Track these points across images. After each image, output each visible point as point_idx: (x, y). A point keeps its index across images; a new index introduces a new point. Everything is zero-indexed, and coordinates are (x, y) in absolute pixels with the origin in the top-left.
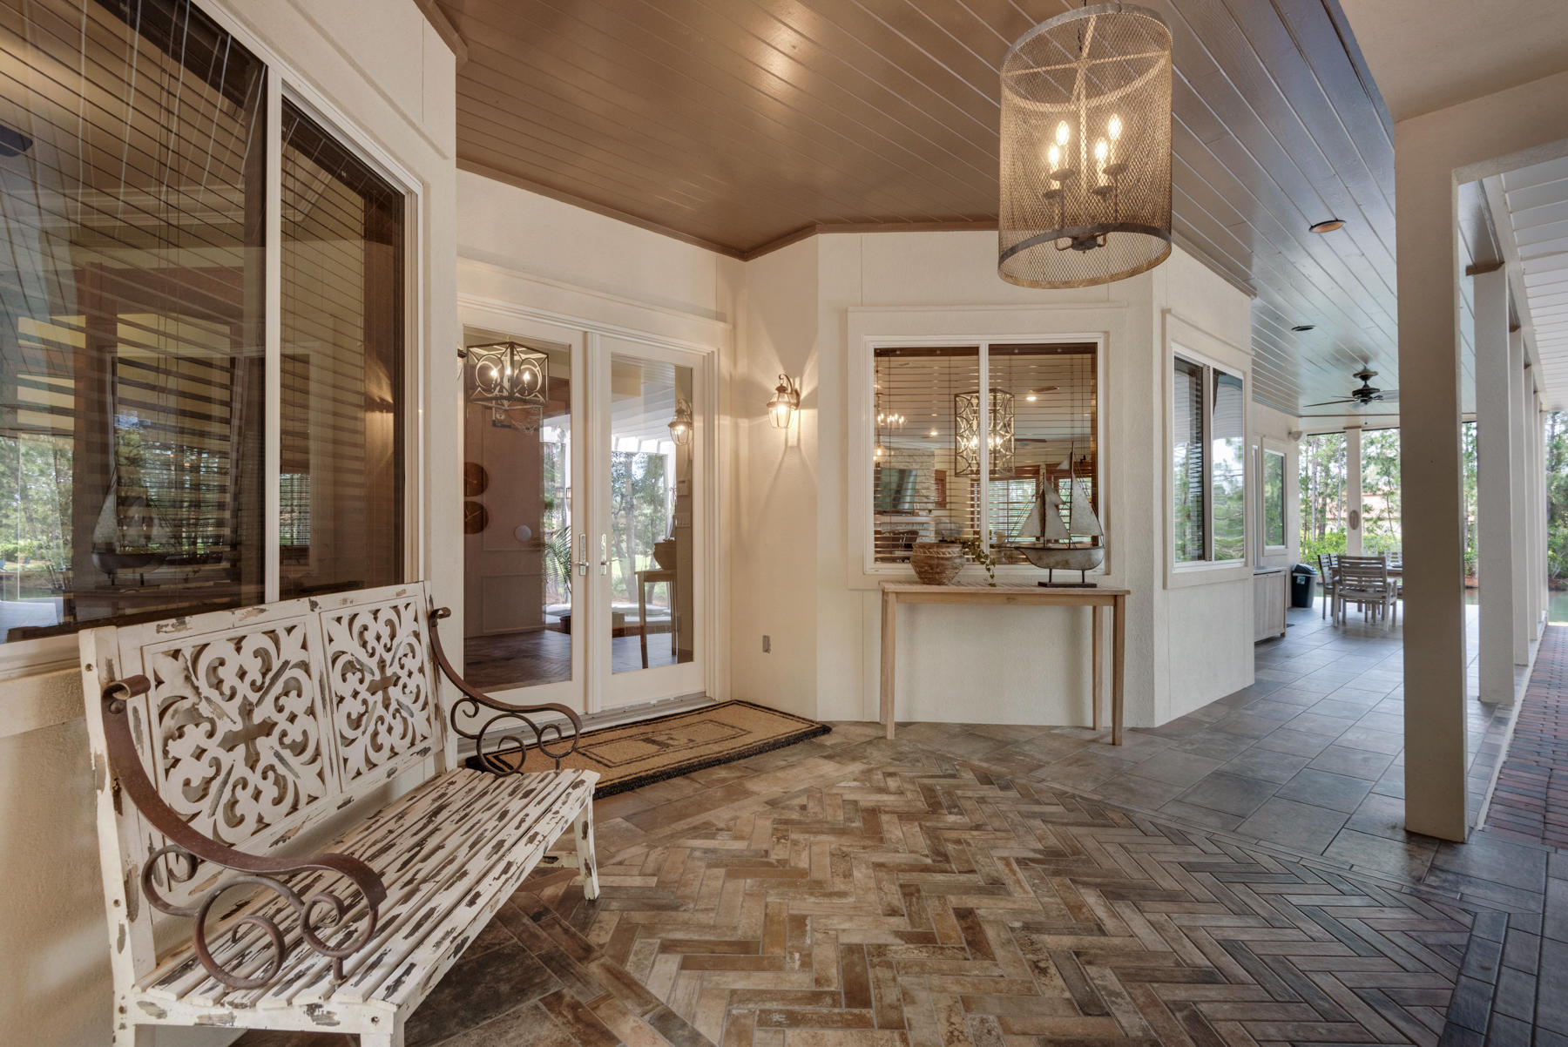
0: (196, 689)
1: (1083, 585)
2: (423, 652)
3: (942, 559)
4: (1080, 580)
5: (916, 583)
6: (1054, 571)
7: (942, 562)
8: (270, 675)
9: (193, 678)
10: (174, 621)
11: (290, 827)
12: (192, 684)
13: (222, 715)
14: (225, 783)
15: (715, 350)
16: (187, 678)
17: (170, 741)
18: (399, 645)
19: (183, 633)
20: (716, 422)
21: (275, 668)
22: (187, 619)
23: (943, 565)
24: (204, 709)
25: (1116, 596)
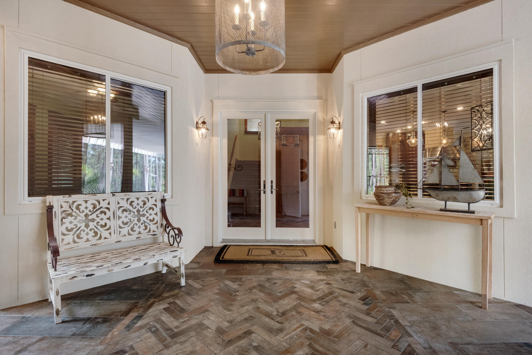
0: (72, 210)
1: (469, 212)
2: (158, 210)
3: (382, 193)
4: (467, 209)
5: (376, 204)
6: (447, 202)
7: (381, 195)
8: (96, 209)
9: (72, 207)
10: (68, 196)
11: (98, 243)
12: (71, 208)
13: (79, 216)
14: (78, 230)
15: (317, 111)
16: (70, 207)
17: (63, 219)
18: (146, 207)
19: (70, 198)
20: (317, 138)
21: (97, 208)
22: (72, 195)
23: (382, 196)
24: (74, 214)
25: (482, 220)
